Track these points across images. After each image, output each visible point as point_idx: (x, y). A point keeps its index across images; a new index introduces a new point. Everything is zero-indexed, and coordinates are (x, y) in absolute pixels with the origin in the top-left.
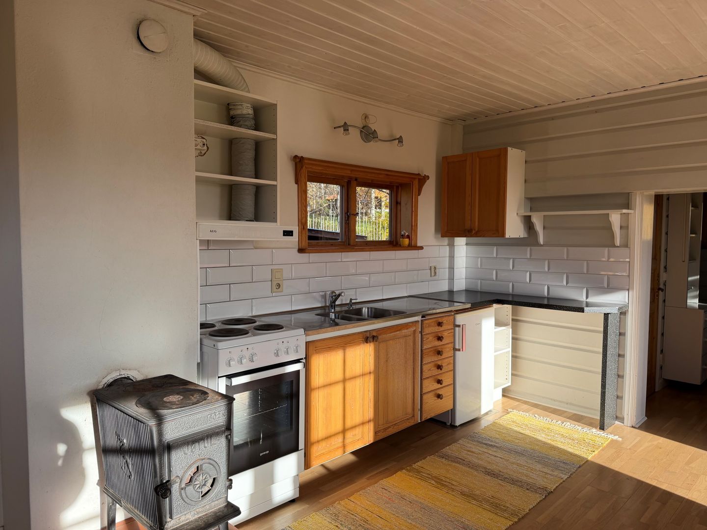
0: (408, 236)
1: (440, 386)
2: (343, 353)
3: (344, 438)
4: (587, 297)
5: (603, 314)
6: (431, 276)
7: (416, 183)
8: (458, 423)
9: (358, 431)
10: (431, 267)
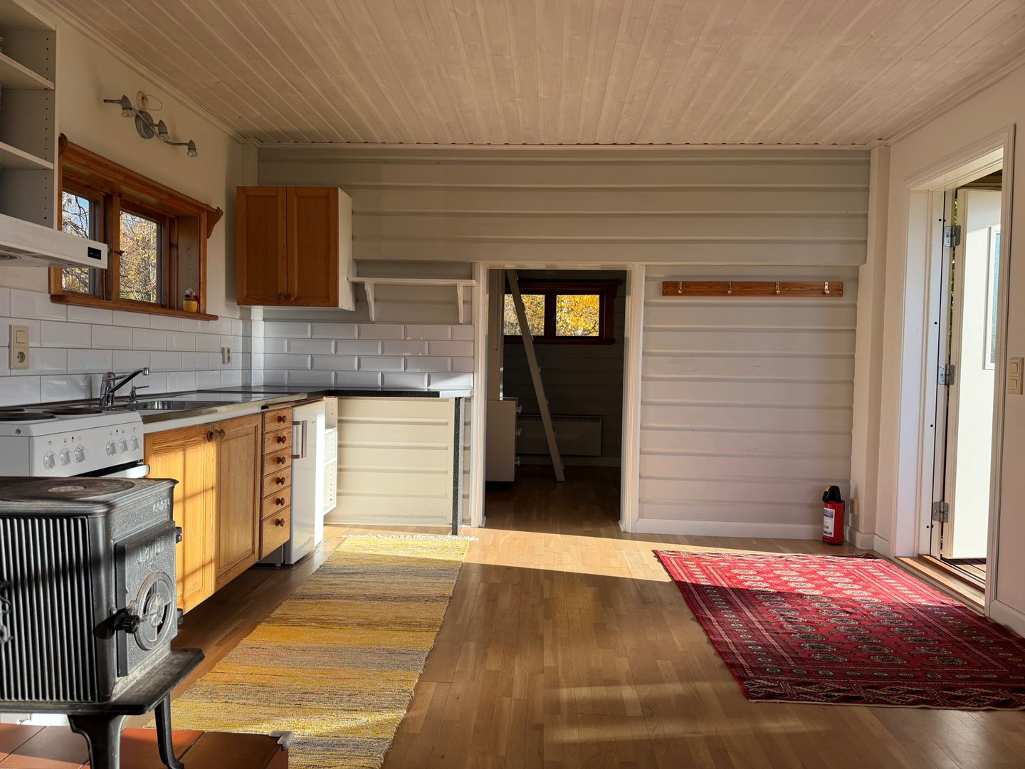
0: (195, 297)
1: (280, 506)
2: (183, 457)
3: (184, 589)
4: (429, 384)
5: (454, 399)
6: (224, 363)
7: (204, 217)
8: (293, 561)
9: (198, 578)
10: (223, 349)
